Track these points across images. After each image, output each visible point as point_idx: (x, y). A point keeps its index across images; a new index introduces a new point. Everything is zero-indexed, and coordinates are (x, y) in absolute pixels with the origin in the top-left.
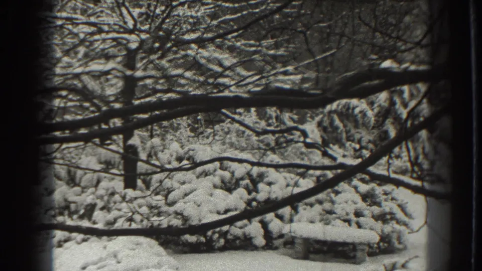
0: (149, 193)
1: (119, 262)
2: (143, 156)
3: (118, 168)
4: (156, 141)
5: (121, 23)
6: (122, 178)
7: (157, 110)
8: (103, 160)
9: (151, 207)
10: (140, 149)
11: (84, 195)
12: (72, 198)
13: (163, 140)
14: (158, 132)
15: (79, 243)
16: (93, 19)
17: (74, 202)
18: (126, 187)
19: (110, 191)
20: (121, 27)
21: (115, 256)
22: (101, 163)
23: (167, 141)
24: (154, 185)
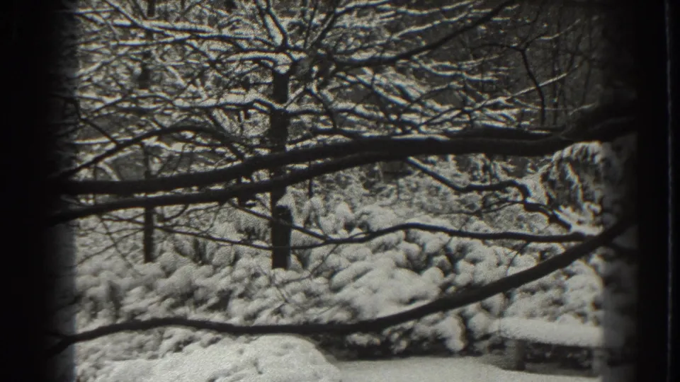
0: (306, 273)
1: (260, 373)
2: (299, 222)
3: (263, 239)
4: (317, 200)
5: (265, 38)
6: (270, 253)
7: (320, 159)
8: (243, 228)
9: (309, 294)
10: (294, 212)
11: (216, 277)
12: (199, 281)
13: (326, 199)
14: (319, 189)
15: (205, 346)
16: (226, 32)
17: (203, 287)
18: (275, 265)
19: (253, 271)
20: (265, 43)
21: (256, 364)
22: (240, 231)
23: (331, 202)
24: (314, 263)
